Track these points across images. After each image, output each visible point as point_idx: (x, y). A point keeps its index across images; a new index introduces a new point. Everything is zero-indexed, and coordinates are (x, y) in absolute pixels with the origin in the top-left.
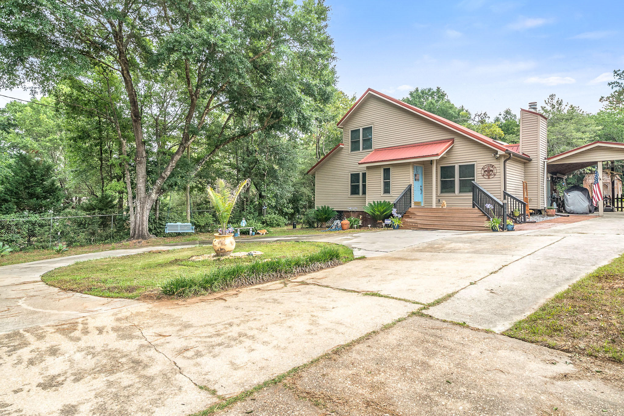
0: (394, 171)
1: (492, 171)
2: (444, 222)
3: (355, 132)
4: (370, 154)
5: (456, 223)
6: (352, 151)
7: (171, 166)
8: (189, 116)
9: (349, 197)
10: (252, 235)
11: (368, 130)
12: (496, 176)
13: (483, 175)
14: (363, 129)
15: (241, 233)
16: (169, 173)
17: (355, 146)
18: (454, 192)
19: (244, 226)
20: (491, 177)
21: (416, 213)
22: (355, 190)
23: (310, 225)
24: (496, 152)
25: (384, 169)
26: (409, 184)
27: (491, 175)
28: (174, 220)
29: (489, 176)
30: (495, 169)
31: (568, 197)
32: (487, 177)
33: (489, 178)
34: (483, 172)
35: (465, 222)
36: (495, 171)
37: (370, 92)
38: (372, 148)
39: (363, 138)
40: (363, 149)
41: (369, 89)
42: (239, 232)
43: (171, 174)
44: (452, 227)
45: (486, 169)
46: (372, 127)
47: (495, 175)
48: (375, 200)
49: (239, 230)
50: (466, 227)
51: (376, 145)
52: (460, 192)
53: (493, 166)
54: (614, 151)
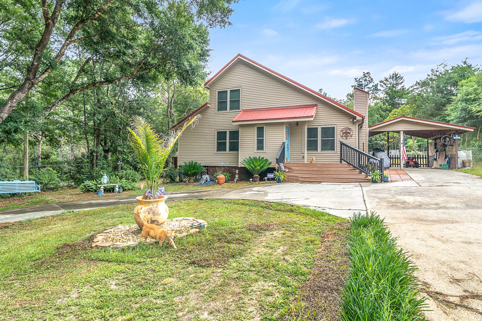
0: (268, 130)
1: (349, 133)
2: (322, 175)
3: (222, 94)
4: (240, 114)
5: (334, 176)
6: (219, 110)
7: (10, 107)
8: (42, 45)
9: (215, 154)
10: (119, 192)
11: (236, 92)
12: (352, 138)
13: (342, 137)
14: (231, 90)
15: (104, 190)
16: (6, 115)
17: (222, 106)
18: (317, 150)
19: (105, 182)
20: (348, 138)
21: (292, 168)
22: (221, 147)
23: (172, 179)
24: (355, 118)
25: (258, 128)
26: (282, 142)
27: (348, 136)
28: (6, 177)
29: (346, 137)
30: (352, 132)
31: (378, 156)
32: (345, 138)
33: (346, 139)
34: (341, 134)
35: (342, 176)
36: (352, 133)
37: (239, 57)
38: (239, 109)
39: (230, 99)
40: (231, 109)
41: (239, 55)
42: (102, 190)
43: (9, 117)
44: (331, 179)
45: (344, 131)
46: (240, 89)
47: (351, 136)
48: (251, 156)
49: (102, 187)
50: (345, 180)
51: (243, 106)
52: (322, 150)
53: (350, 129)
54: (411, 124)
